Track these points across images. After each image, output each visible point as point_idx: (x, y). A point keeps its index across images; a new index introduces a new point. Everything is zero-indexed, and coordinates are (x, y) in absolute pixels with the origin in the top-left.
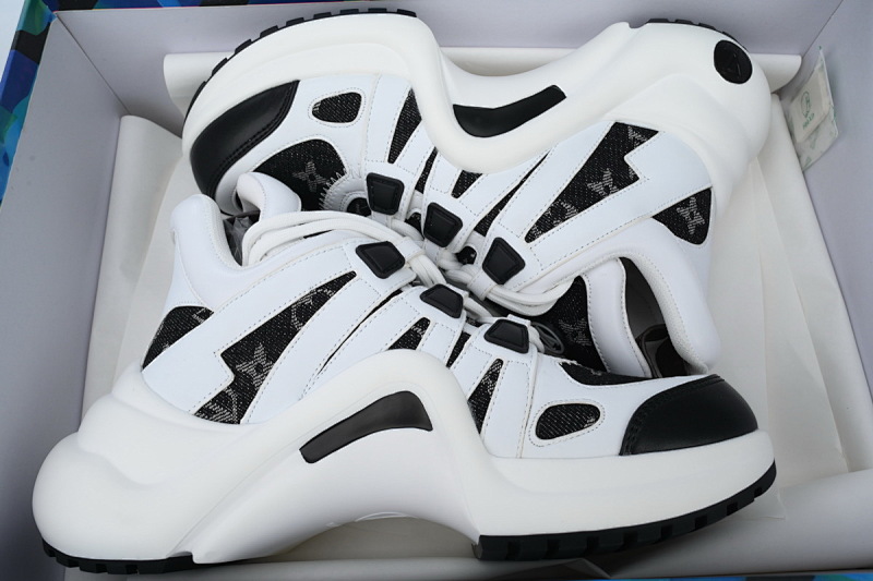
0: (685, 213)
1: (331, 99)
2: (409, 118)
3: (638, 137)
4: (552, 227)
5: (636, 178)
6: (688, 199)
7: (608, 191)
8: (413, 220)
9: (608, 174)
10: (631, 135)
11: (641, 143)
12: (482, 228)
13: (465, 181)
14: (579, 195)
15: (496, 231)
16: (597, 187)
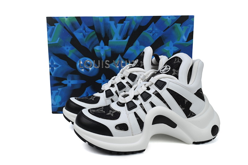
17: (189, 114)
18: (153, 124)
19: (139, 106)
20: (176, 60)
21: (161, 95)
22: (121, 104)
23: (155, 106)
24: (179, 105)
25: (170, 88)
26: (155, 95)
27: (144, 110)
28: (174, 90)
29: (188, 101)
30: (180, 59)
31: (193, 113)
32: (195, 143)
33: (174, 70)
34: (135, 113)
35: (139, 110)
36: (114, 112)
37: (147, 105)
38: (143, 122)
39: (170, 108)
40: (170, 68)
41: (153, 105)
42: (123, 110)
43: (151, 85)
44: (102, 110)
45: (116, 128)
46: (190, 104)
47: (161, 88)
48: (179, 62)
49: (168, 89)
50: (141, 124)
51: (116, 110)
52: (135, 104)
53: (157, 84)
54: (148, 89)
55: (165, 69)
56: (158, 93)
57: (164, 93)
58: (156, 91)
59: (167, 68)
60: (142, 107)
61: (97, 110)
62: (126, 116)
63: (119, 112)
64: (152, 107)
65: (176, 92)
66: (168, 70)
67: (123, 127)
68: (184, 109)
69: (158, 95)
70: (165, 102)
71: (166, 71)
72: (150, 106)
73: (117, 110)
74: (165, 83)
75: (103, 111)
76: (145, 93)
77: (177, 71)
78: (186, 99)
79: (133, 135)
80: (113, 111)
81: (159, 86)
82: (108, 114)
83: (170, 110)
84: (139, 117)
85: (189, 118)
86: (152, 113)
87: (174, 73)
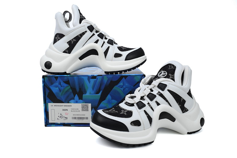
0: (59, 38)
1: (119, 57)
2: (106, 53)
3: (66, 51)
4: (82, 33)
5: (67, 43)
6: (58, 40)
7: (72, 40)
8: (106, 39)
9: (72, 43)
10: (67, 51)
11: (66, 50)
12: (94, 35)
13: (97, 42)
14: (78, 38)
15: (92, 34)
16: (74, 40)
17: (184, 110)
18: (159, 119)
19: (147, 105)
20: (170, 67)
21: (164, 95)
22: (130, 104)
23: (160, 104)
24: (177, 103)
25: (170, 90)
26: (159, 95)
27: (152, 108)
28: (173, 91)
29: (183, 99)
30: (173, 65)
31: (187, 109)
32: (189, 133)
33: (170, 75)
34: (145, 111)
35: (147, 108)
36: (126, 111)
37: (153, 104)
38: (151, 118)
39: (171, 106)
40: (166, 73)
41: (158, 104)
42: (134, 109)
43: (153, 88)
44: (114, 110)
45: (131, 124)
46: (184, 101)
47: (163, 90)
48: (174, 68)
49: (168, 90)
50: (150, 119)
51: (127, 109)
52: (143, 103)
53: (159, 86)
54: (152, 90)
55: (162, 74)
56: (161, 94)
57: (166, 93)
58: (159, 92)
59: (164, 73)
60: (149, 106)
61: (110, 111)
62: (138, 114)
63: (131, 111)
64: (158, 105)
65: (175, 92)
66: (166, 74)
67: (137, 123)
68: (180, 106)
69: (161, 95)
70: (167, 101)
71: (164, 75)
72: (156, 104)
73: (129, 110)
74: (166, 86)
75: (116, 111)
76: (150, 94)
77: (173, 76)
78: (182, 98)
79: (144, 130)
80: (124, 110)
81: (161, 88)
82: (121, 113)
83: (171, 107)
84: (148, 114)
85: (184, 113)
86: (158, 110)
87: (171, 77)
